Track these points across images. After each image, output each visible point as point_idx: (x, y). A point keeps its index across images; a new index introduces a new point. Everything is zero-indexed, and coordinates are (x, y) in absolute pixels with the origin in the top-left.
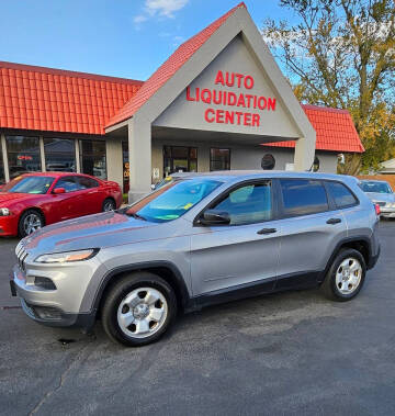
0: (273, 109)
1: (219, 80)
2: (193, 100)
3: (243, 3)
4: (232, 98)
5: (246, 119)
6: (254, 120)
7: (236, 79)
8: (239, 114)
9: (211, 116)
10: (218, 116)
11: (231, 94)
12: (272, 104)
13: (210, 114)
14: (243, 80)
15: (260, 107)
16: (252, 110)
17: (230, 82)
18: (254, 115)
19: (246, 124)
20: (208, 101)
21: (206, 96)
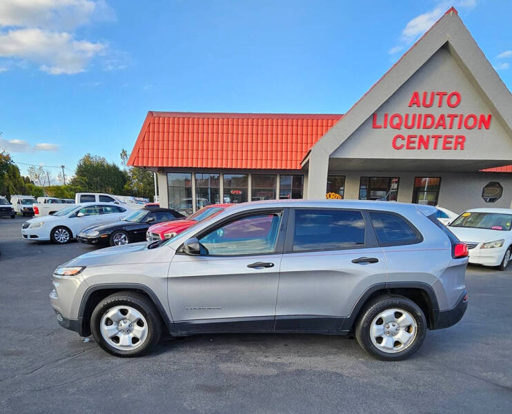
0: (487, 127)
1: (415, 101)
2: (380, 127)
3: (452, 8)
4: (429, 121)
5: (446, 142)
6: (457, 143)
7: (437, 98)
8: (437, 137)
9: (399, 142)
10: (409, 142)
11: (427, 116)
12: (485, 122)
13: (399, 140)
14: (445, 98)
15: (466, 126)
16: (455, 132)
17: (428, 102)
18: (458, 137)
19: (445, 148)
20: (398, 127)
21: (396, 121)
